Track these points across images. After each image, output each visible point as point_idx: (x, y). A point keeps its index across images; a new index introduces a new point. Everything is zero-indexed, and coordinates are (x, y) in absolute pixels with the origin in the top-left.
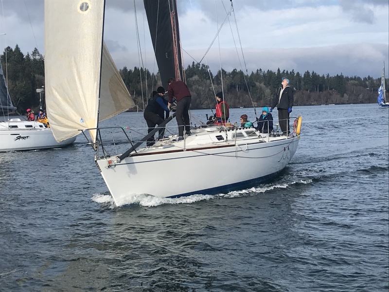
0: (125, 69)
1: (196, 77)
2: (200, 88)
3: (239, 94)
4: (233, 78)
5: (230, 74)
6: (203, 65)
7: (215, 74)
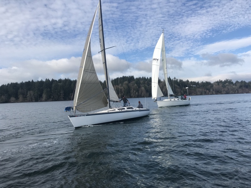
0: (203, 82)
1: (227, 84)
2: (229, 87)
3: (244, 89)
4: (241, 83)
5: (240, 82)
6: (230, 80)
7: (234, 82)
